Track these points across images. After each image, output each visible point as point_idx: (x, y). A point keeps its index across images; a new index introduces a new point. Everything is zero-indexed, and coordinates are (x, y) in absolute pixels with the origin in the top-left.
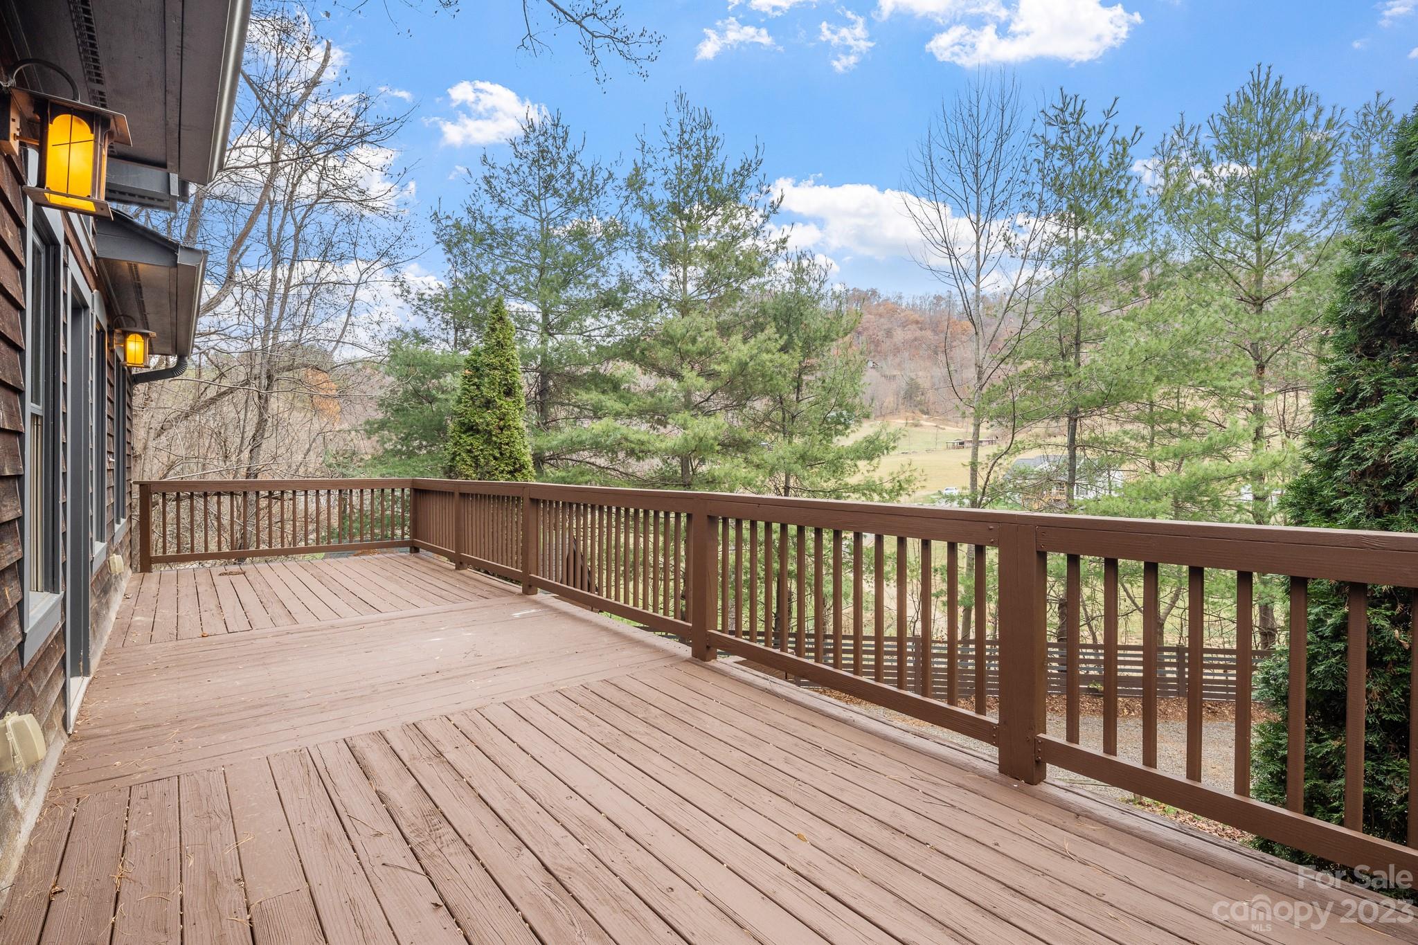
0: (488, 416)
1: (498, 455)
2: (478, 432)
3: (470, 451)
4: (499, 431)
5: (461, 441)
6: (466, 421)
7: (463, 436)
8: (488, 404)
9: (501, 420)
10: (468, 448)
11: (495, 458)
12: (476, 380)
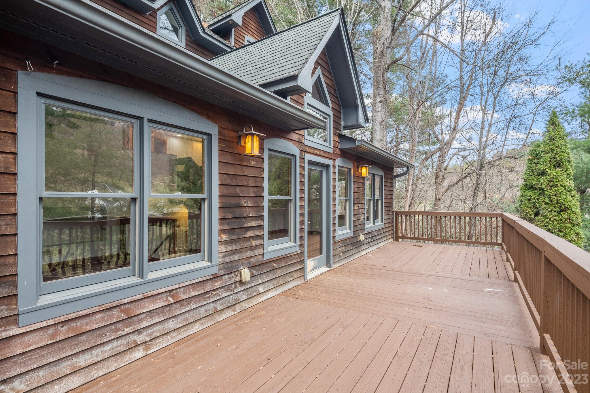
0: (542, 179)
1: (548, 202)
2: (536, 189)
3: (530, 200)
4: (549, 188)
5: (525, 194)
6: (528, 183)
7: (527, 191)
8: (543, 173)
9: (551, 181)
10: (529, 198)
11: (546, 203)
12: (536, 161)
